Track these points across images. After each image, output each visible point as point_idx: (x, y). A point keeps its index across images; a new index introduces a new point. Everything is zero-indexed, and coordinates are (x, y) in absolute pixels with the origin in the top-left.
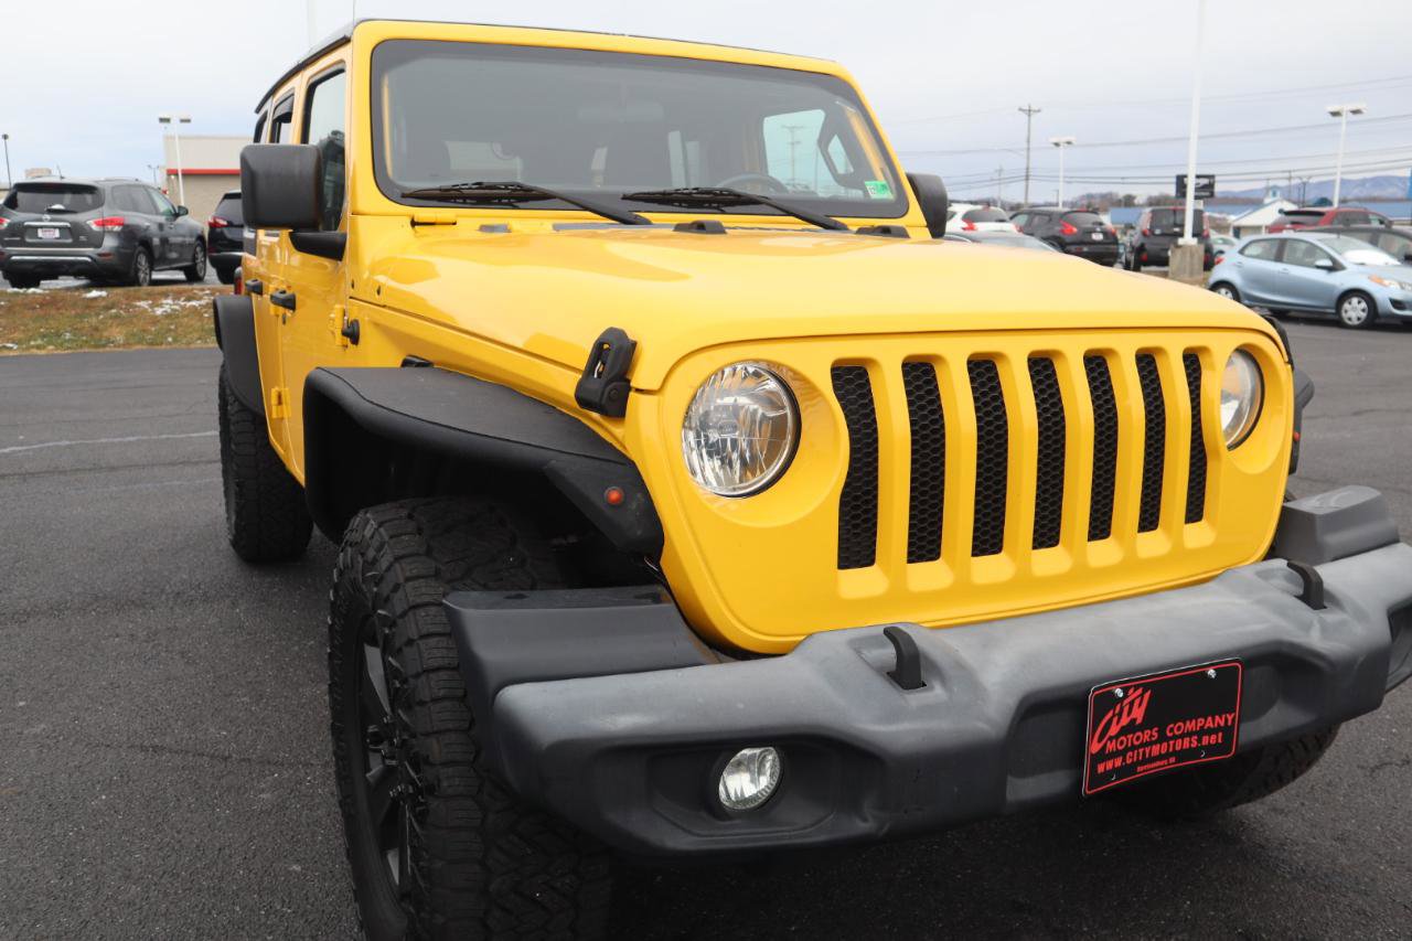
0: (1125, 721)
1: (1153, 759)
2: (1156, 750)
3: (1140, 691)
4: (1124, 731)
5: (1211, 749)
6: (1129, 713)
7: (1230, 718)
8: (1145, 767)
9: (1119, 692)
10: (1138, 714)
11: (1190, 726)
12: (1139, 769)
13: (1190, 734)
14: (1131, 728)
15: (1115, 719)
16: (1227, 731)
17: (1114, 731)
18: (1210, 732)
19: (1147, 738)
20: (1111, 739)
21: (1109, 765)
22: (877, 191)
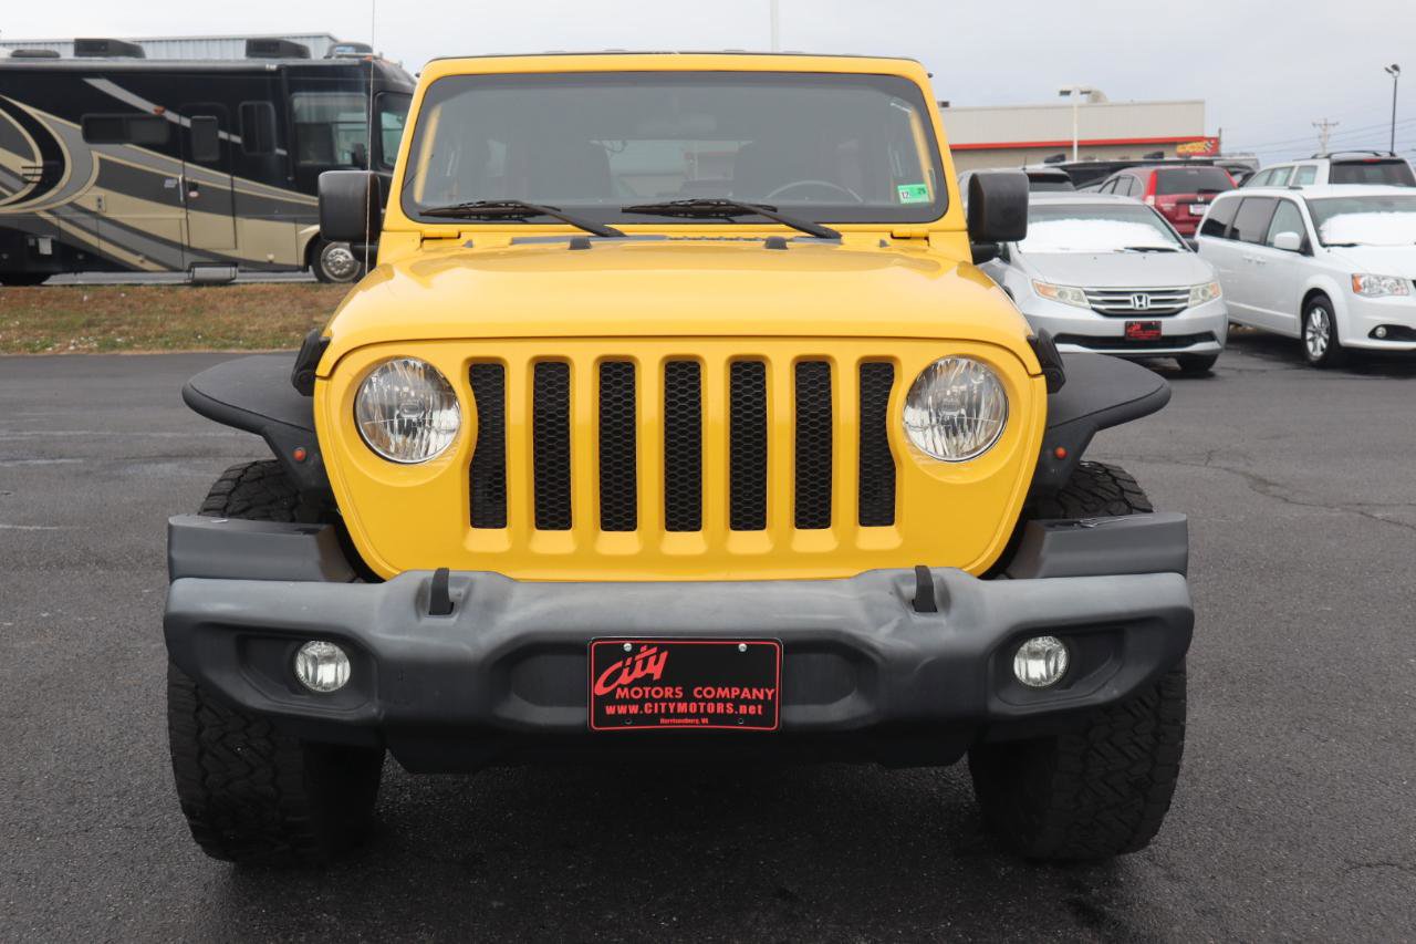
0: (638, 673)
1: (677, 715)
2: (682, 708)
3: (654, 650)
4: (636, 682)
5: (750, 719)
6: (643, 668)
7: (770, 693)
8: (667, 721)
9: (628, 647)
10: (656, 671)
11: (723, 692)
12: (662, 721)
13: (724, 700)
14: (647, 680)
15: (626, 670)
16: (768, 705)
17: (625, 679)
18: (748, 702)
19: (669, 694)
20: (622, 687)
21: (622, 710)
22: (912, 194)
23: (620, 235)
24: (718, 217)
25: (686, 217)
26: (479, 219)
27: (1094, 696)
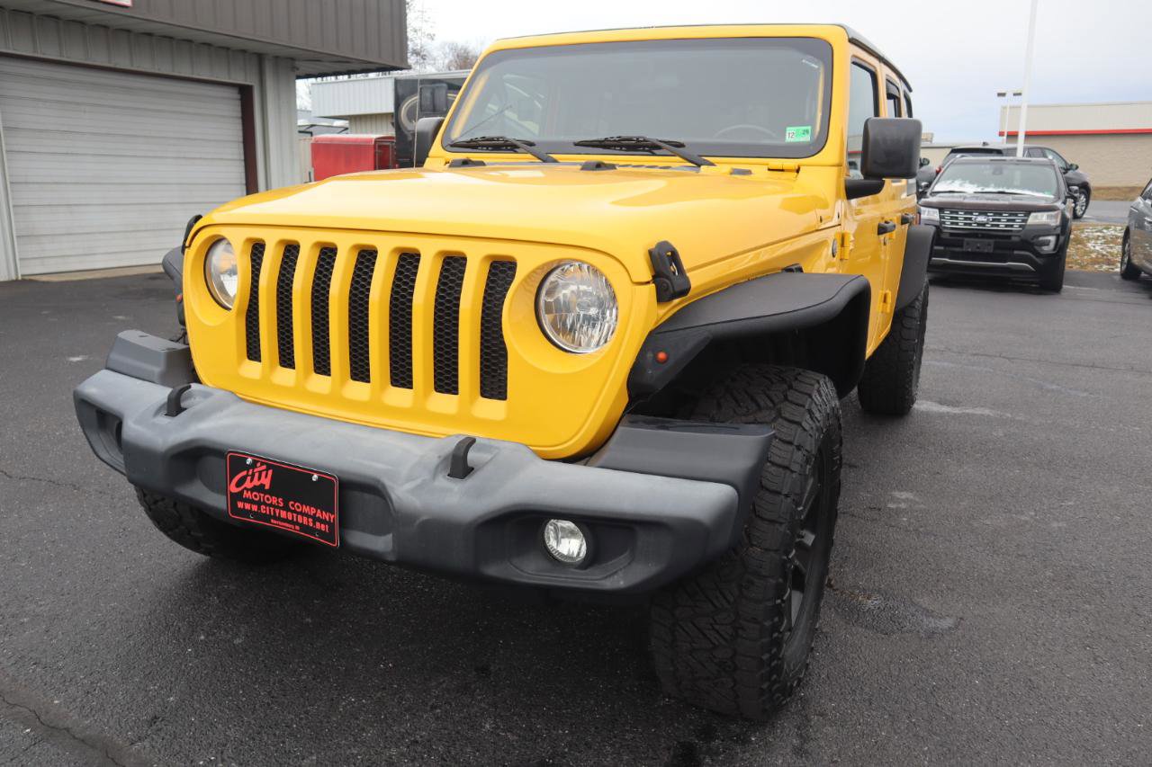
0: (256, 482)
1: (281, 519)
2: (283, 514)
3: (264, 467)
4: (254, 489)
5: (323, 534)
6: (259, 479)
7: (332, 518)
8: (275, 522)
9: (249, 461)
10: (266, 482)
11: (306, 509)
12: (272, 521)
13: (307, 516)
14: (260, 489)
15: (249, 478)
16: (331, 526)
17: (248, 484)
18: (320, 521)
19: (275, 502)
20: (248, 490)
21: (247, 506)
22: (797, 135)
23: (555, 161)
24: (644, 150)
25: (621, 150)
26: (487, 149)
27: (603, 582)
